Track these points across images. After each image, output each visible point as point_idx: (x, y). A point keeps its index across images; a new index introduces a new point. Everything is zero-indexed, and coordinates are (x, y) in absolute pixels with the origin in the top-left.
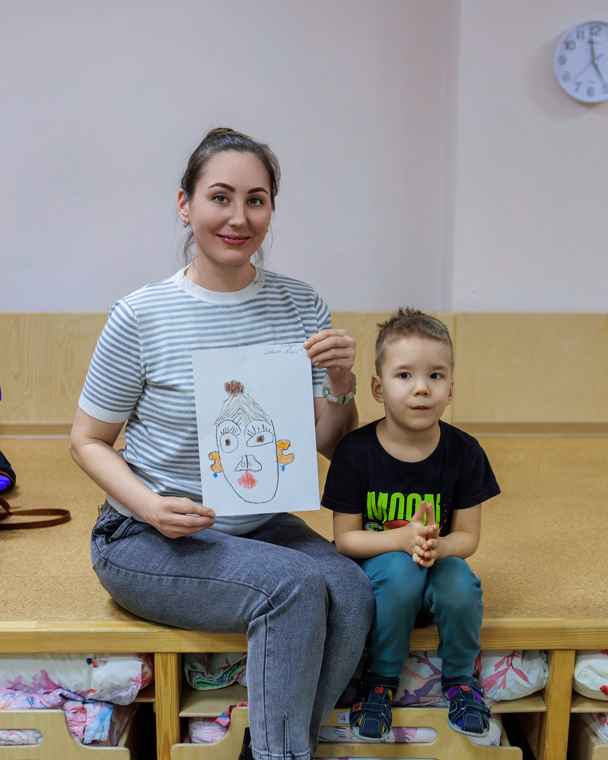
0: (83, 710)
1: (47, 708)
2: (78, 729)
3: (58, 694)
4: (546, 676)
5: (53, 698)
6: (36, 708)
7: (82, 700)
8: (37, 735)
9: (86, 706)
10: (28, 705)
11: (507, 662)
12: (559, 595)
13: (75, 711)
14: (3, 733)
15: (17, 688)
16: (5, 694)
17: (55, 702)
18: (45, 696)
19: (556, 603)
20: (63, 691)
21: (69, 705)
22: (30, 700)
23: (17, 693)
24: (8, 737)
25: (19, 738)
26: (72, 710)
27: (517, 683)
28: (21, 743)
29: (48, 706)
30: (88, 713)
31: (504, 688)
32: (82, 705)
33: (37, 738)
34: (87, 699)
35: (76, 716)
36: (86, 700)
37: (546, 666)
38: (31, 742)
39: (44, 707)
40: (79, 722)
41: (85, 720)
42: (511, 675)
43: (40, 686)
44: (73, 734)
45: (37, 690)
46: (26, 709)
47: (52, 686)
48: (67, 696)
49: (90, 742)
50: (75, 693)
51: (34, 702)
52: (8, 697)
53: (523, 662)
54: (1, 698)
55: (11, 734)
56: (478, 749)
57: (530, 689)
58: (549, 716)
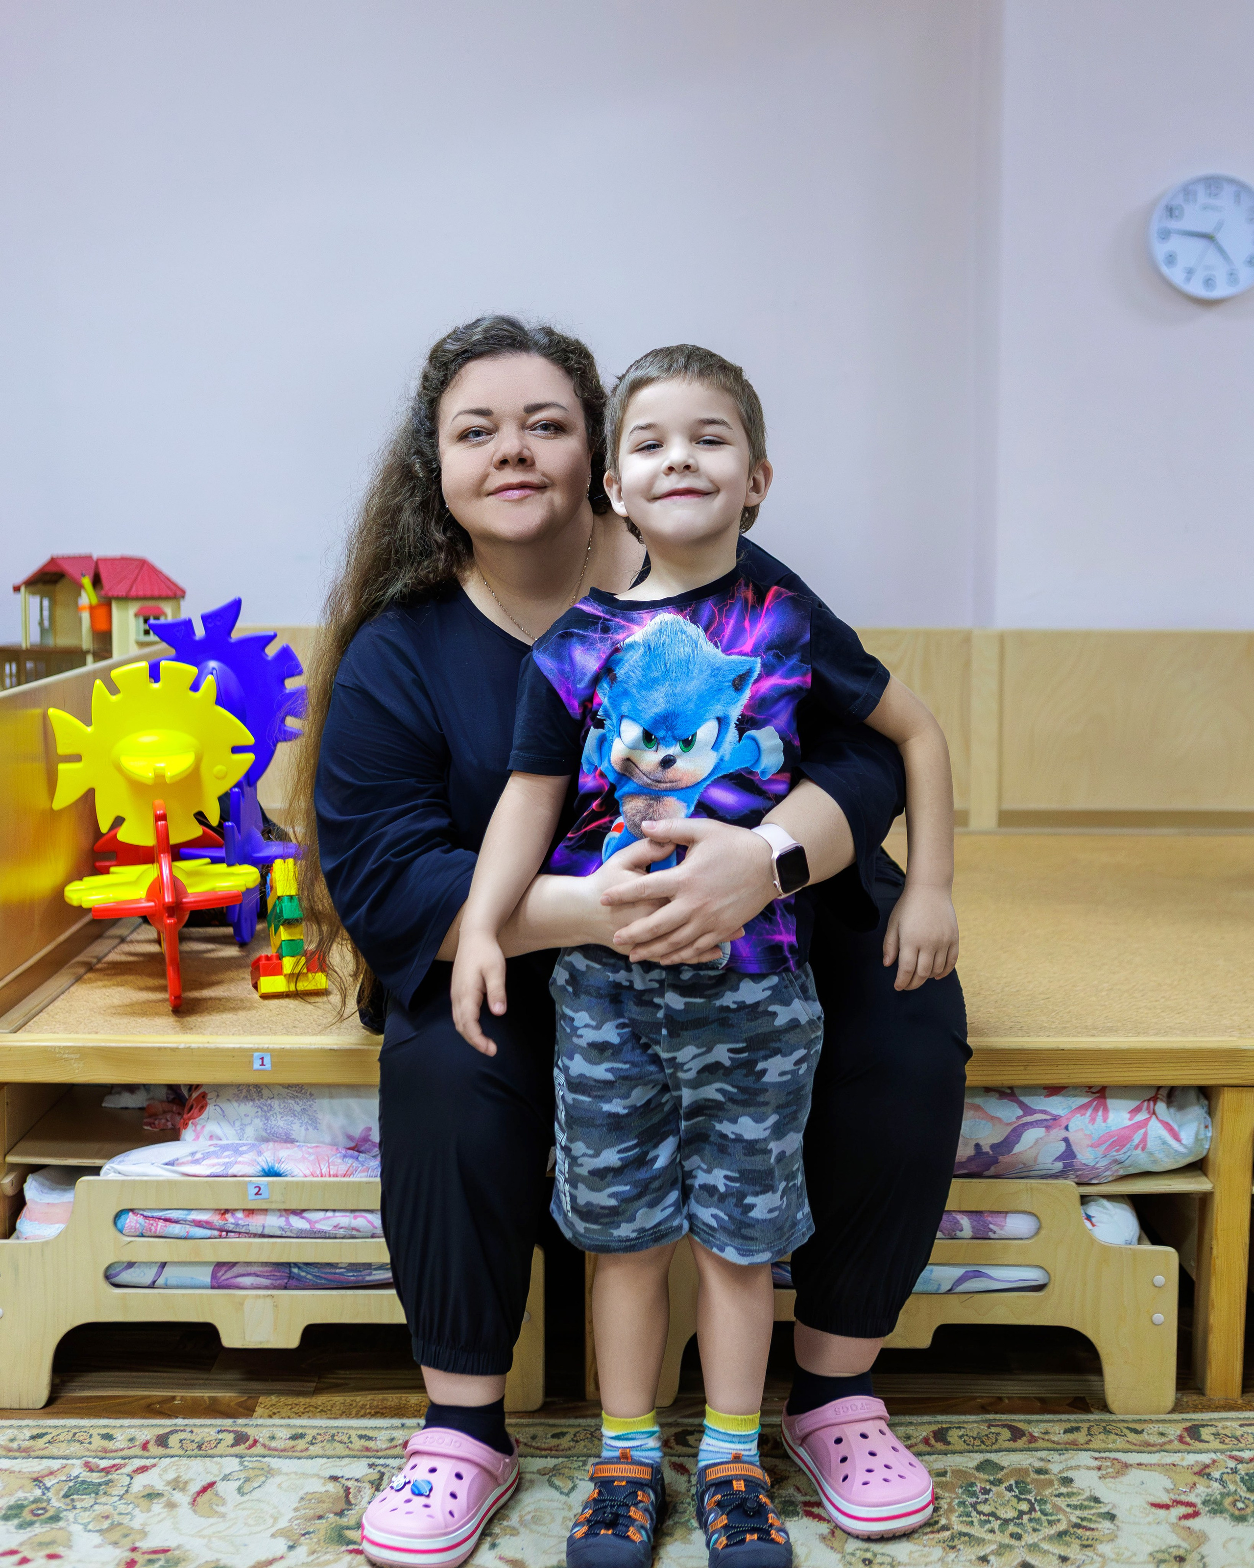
4: (1209, 1134)
11: (1148, 1108)
12: (1220, 1014)
15: (363, 1148)
16: (345, 1156)
23: (362, 1157)
24: (350, 1223)
27: (1164, 1142)
28: (369, 1235)
31: (1143, 1149)
37: (1208, 1117)
42: (1155, 1129)
52: (350, 1161)
53: (1172, 1110)
54: (340, 1161)
55: (355, 1218)
56: (1106, 1250)
57: (1184, 1155)
58: (1217, 1198)
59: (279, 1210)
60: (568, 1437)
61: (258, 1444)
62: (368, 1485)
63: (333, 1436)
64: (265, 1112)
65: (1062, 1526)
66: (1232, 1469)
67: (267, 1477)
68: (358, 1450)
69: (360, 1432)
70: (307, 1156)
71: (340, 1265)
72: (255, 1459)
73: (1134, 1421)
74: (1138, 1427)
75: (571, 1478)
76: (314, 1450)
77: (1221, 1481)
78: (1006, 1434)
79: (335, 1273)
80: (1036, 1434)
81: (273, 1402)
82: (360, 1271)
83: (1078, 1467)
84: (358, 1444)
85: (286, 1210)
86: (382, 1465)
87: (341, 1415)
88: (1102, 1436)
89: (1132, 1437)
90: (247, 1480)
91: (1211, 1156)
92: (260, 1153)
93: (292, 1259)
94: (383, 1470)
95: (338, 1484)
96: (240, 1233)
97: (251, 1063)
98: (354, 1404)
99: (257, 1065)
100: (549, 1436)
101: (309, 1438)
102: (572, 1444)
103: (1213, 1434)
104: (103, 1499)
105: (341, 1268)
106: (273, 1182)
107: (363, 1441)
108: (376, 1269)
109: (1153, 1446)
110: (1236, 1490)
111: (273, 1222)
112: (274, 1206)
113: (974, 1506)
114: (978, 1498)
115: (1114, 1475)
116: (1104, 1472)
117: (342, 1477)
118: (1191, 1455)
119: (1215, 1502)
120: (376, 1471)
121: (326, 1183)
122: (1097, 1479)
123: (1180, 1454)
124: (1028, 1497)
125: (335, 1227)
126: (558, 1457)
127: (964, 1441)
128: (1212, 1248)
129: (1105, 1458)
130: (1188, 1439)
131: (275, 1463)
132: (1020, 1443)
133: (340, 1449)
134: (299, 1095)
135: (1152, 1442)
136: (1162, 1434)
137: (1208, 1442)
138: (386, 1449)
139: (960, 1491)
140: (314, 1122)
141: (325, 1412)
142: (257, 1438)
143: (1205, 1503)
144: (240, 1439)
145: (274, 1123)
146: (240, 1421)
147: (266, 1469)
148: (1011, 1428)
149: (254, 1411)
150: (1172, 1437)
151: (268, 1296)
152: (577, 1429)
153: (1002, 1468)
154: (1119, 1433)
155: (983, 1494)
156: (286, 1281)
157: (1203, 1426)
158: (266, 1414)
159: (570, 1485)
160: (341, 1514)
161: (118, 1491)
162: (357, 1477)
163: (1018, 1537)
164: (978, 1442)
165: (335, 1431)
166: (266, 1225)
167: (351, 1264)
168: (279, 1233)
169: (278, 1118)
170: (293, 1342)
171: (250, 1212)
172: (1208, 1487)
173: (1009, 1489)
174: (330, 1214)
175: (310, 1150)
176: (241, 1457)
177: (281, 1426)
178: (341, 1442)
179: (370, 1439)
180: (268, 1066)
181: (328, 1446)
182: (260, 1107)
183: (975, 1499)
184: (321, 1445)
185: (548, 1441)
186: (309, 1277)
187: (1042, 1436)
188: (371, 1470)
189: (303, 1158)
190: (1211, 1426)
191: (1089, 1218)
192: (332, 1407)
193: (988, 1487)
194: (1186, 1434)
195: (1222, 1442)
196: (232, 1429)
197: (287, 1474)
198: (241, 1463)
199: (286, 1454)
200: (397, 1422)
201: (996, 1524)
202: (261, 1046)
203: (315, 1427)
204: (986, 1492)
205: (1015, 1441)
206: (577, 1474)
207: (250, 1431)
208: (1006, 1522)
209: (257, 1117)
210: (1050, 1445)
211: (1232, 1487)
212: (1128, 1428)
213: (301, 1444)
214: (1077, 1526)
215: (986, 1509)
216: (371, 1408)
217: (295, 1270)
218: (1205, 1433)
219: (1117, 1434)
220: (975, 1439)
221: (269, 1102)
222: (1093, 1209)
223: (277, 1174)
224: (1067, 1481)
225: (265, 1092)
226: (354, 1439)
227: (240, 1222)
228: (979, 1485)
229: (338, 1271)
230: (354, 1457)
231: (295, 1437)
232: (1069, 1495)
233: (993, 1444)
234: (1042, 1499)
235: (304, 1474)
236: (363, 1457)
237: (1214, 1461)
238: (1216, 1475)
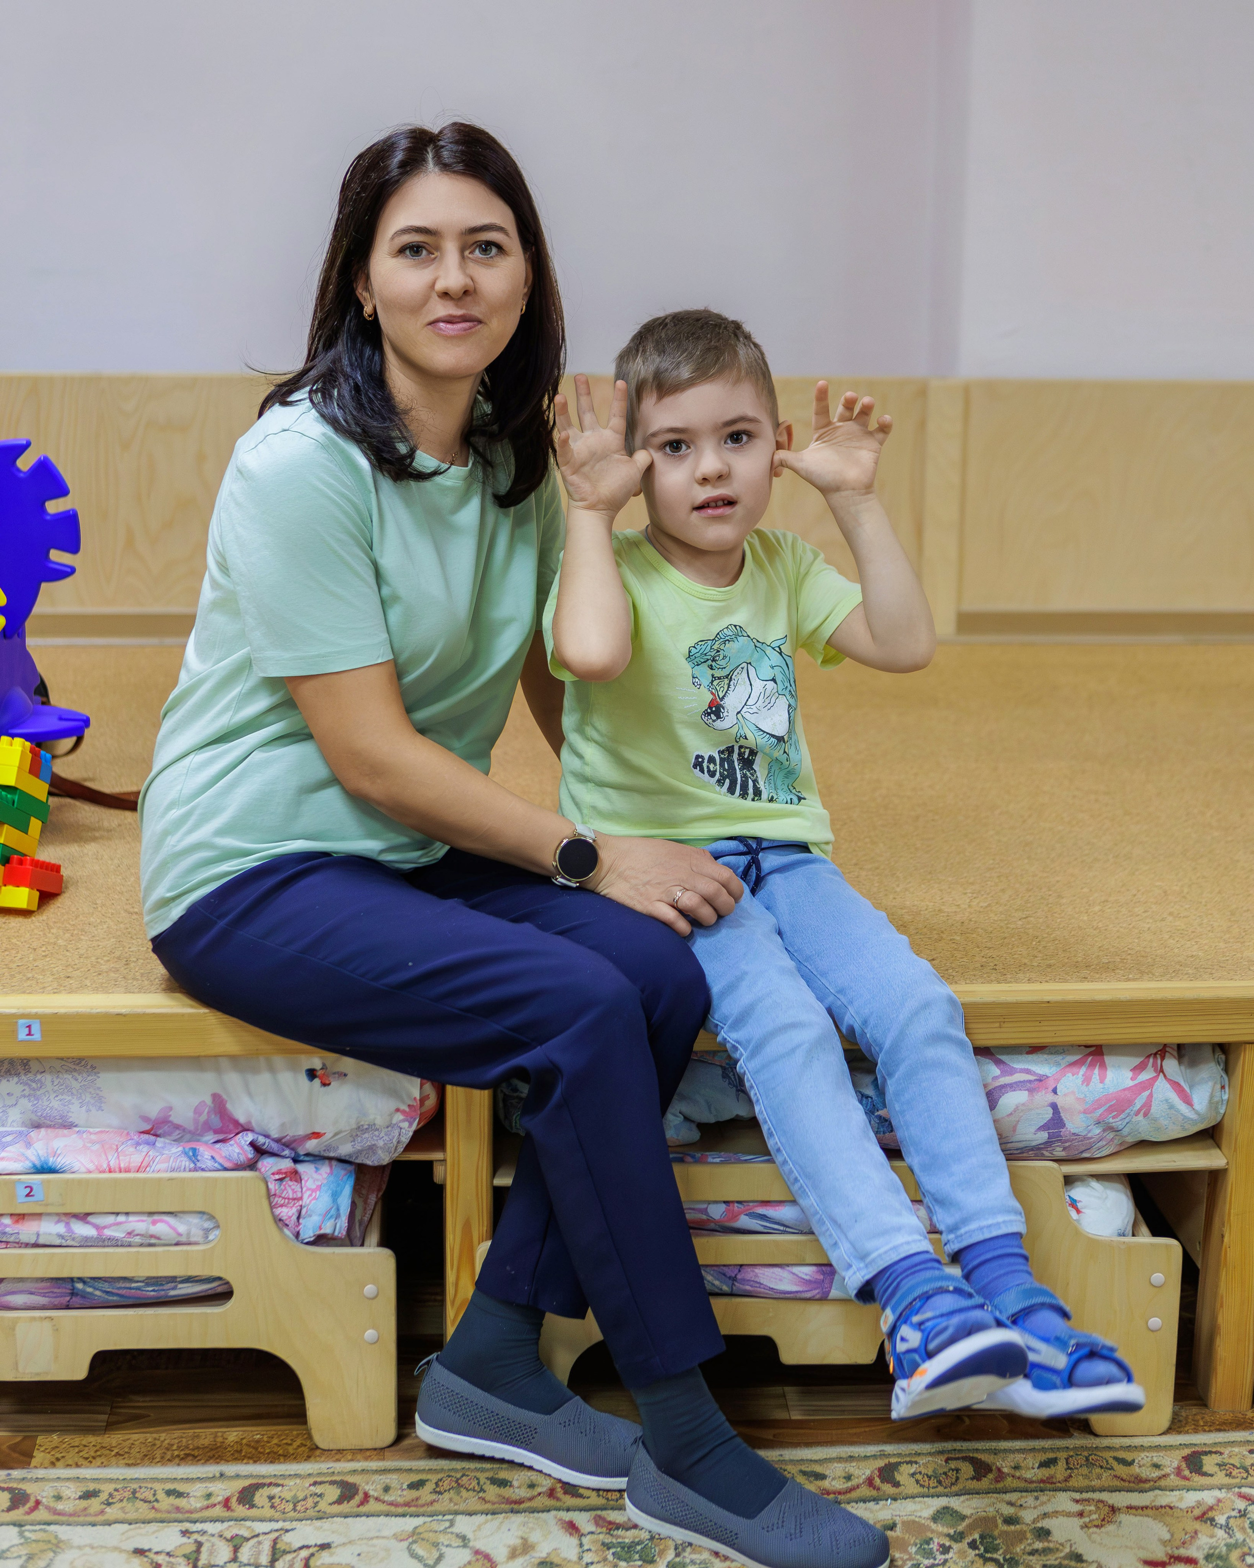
0: (295, 1176)
1: (226, 1169)
2: (287, 1213)
3: (246, 1141)
4: (1226, 1097)
5: (237, 1150)
6: (203, 1170)
7: (293, 1155)
8: (208, 1225)
9: (300, 1168)
10: (186, 1163)
11: (1153, 1066)
12: (1242, 940)
13: (281, 1176)
14: (138, 1221)
15: (159, 1133)
16: (138, 1144)
17: (242, 1158)
18: (218, 1146)
19: (1239, 955)
20: (256, 1136)
21: (268, 1165)
22: (191, 1154)
23: (160, 1142)
24: (148, 1228)
25: (171, 1231)
26: (273, 1174)
27: (1171, 1107)
28: (174, 1242)
29: (227, 1165)
30: (306, 1181)
31: (1146, 1115)
32: (292, 1164)
33: (207, 1231)
34: (302, 1153)
35: (282, 1187)
36: (299, 1155)
37: (1225, 1076)
38: (193, 1239)
39: (220, 1167)
40: (289, 1199)
41: (299, 1195)
42: (1162, 1090)
43: (207, 1127)
44: (279, 1222)
45: (201, 1135)
46: (184, 1170)
47: (231, 1127)
48: (264, 1147)
49: (312, 1239)
50: (278, 1141)
51: (199, 1158)
52: (145, 1149)
53: (1183, 1068)
54: (132, 1149)
55: (154, 1223)
56: (1094, 1245)
57: (1194, 1122)
58: (1232, 1177)
59: (58, 1214)
60: (430, 1486)
61: (40, 1507)
62: (181, 1560)
63: (134, 1492)
64: (34, 1090)
66: (1240, 1511)
67: (55, 1552)
68: (169, 1512)
69: (169, 1486)
70: (89, 1145)
71: (136, 1279)
72: (38, 1527)
73: (1122, 1448)
74: (1128, 1456)
75: (436, 1545)
76: (112, 1512)
77: (1227, 1528)
78: (967, 1469)
79: (130, 1288)
80: (1005, 1470)
81: (54, 1444)
82: (163, 1285)
83: (1056, 1513)
84: (166, 1502)
85: (66, 1214)
86: (198, 1532)
87: (142, 1459)
88: (1085, 1470)
89: (1121, 1470)
90: (30, 1557)
91: (1226, 1122)
92: (29, 1145)
93: (75, 1274)
94: (200, 1539)
95: (145, 1559)
96: (7, 1243)
97: (15, 1032)
98: (158, 1443)
99: (22, 1035)
100: (405, 1486)
101: (104, 1496)
102: (434, 1497)
103: (1217, 1464)
105: (138, 1282)
106: (49, 1181)
107: (172, 1498)
108: (182, 1282)
109: (1146, 1481)
110: (1244, 1540)
111: (50, 1229)
112: (50, 1210)
114: (935, 1559)
115: (1099, 1522)
116: (1087, 1520)
117: (150, 1550)
118: (1191, 1492)
119: (1220, 1557)
120: (191, 1540)
121: (116, 1180)
122: (1078, 1529)
123: (1177, 1493)
124: (995, 1556)
125: (129, 1233)
126: (418, 1516)
127: (917, 1481)
128: (1223, 1236)
129: (1088, 1500)
130: (1187, 1473)
131: (63, 1532)
132: (985, 1483)
133: (143, 1510)
134: (77, 1068)
135: (1144, 1476)
136: (1157, 1466)
137: (1212, 1475)
138: (202, 1509)
139: (913, 1550)
140: (100, 1100)
141: (122, 1456)
142: (39, 1498)
143: (1207, 1558)
144: (18, 1499)
145: (46, 1103)
146: (16, 1473)
147: (54, 1541)
148: (974, 1461)
149: (31, 1456)
150: (1167, 1470)
151: (46, 1318)
152: (440, 1476)
153: (963, 1518)
154: (1104, 1464)
155: (943, 1553)
156: (68, 1298)
157: (1206, 1453)
158: (47, 1463)
159: (436, 1555)
162: (168, 1550)
164: (934, 1482)
165: (135, 1486)
166: (41, 1233)
167: (148, 1278)
168: (58, 1242)
169: (52, 1097)
170: (79, 1372)
171: (20, 1217)
172: (1212, 1536)
173: (973, 1545)
174: (121, 1218)
175: (93, 1137)
176: (20, 1525)
177: (68, 1479)
178: (145, 1501)
179: (180, 1495)
180: (37, 1036)
181: (129, 1506)
182: (27, 1084)
183: (932, 1561)
184: (119, 1505)
185: (405, 1493)
186: (98, 1293)
187: (1012, 1472)
188: (185, 1540)
189: (84, 1146)
190: (1216, 1453)
191: (1074, 1204)
192: (130, 1448)
193: (947, 1544)
194: (1184, 1465)
195: (1229, 1475)
196: (5, 1486)
197: (80, 1548)
198: (21, 1534)
199: (76, 1519)
200: (212, 1469)
202: (28, 1011)
203: (111, 1480)
204: (945, 1550)
205: (979, 1479)
206: (443, 1539)
207: (29, 1488)
209: (24, 1096)
210: (1022, 1485)
211: (1239, 1536)
212: (1116, 1459)
213: (95, 1504)
216: (179, 1447)
217: (80, 1286)
218: (1209, 1463)
219: (1101, 1467)
220: (929, 1477)
221: (39, 1076)
222: (1078, 1192)
223: (52, 1171)
224: (1043, 1534)
225: (34, 1066)
226: (161, 1495)
227: (8, 1230)
228: (936, 1541)
229: (134, 1285)
230: (162, 1521)
231: (88, 1495)
232: (1046, 1551)
233: (952, 1484)
234: (1012, 1559)
235: (102, 1547)
236: (175, 1521)
237: (1219, 1501)
238: (1221, 1519)
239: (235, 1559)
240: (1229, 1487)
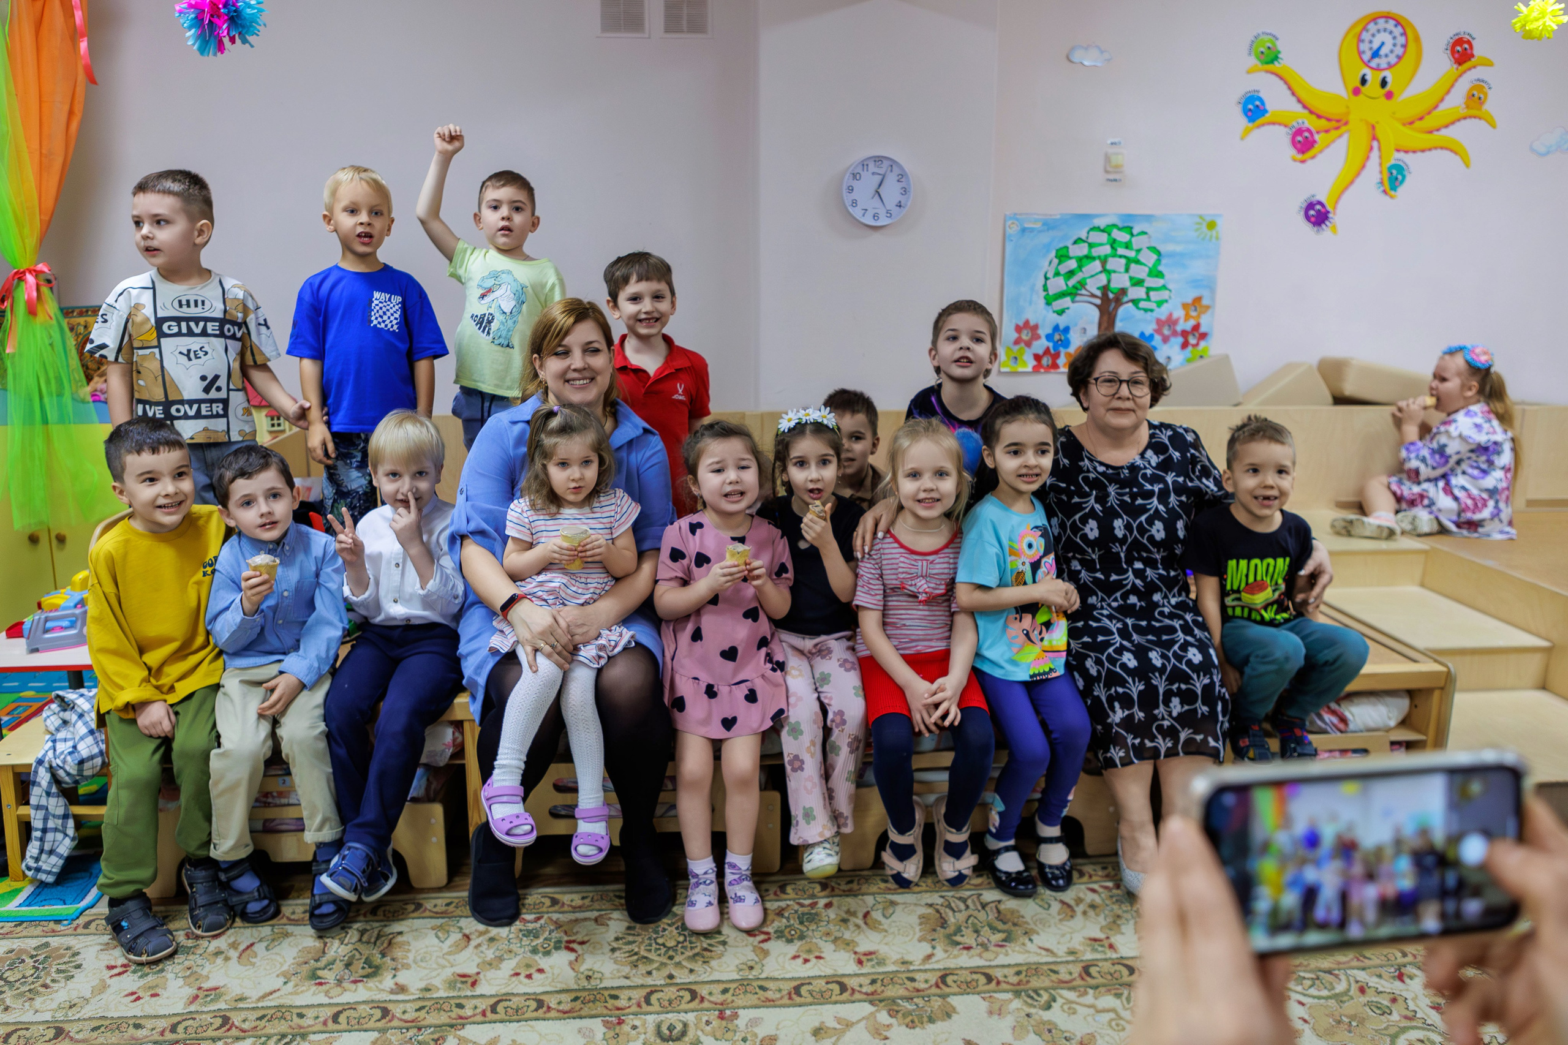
65: (697, 950)
72: (280, 926)
77: (788, 919)
104: (191, 957)
113: (655, 939)
119: (782, 932)
131: (290, 929)
143: (776, 932)
147: (286, 933)
160: (317, 960)
161: (199, 951)
163: (671, 958)
173: (677, 928)
201: (663, 950)
204: (664, 930)
206: (452, 929)
208: (669, 948)
211: (792, 922)
214: (706, 949)
215: (660, 941)
238: (786, 915)
239: (360, 940)
240: (794, 900)
